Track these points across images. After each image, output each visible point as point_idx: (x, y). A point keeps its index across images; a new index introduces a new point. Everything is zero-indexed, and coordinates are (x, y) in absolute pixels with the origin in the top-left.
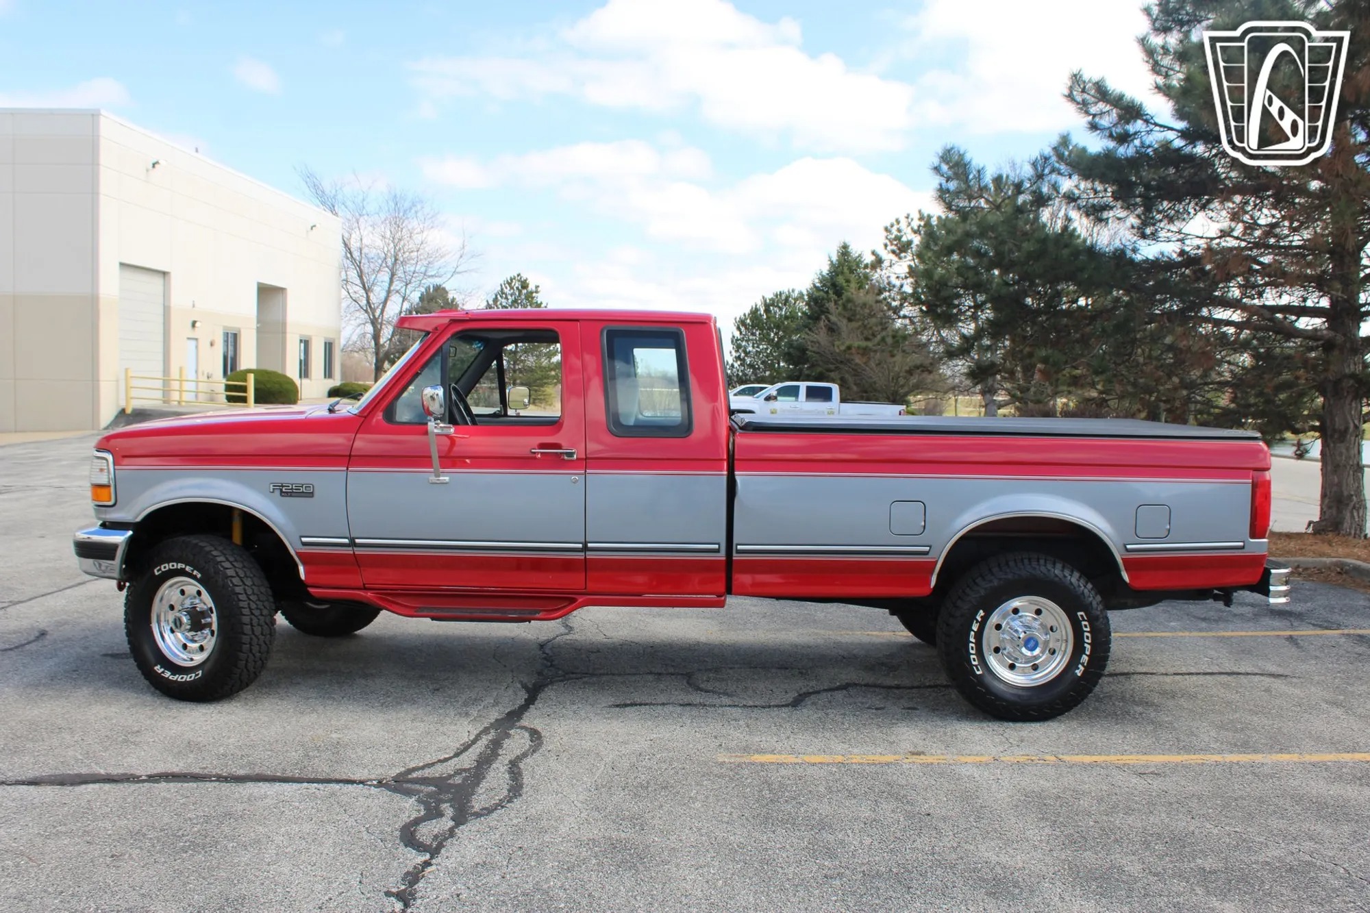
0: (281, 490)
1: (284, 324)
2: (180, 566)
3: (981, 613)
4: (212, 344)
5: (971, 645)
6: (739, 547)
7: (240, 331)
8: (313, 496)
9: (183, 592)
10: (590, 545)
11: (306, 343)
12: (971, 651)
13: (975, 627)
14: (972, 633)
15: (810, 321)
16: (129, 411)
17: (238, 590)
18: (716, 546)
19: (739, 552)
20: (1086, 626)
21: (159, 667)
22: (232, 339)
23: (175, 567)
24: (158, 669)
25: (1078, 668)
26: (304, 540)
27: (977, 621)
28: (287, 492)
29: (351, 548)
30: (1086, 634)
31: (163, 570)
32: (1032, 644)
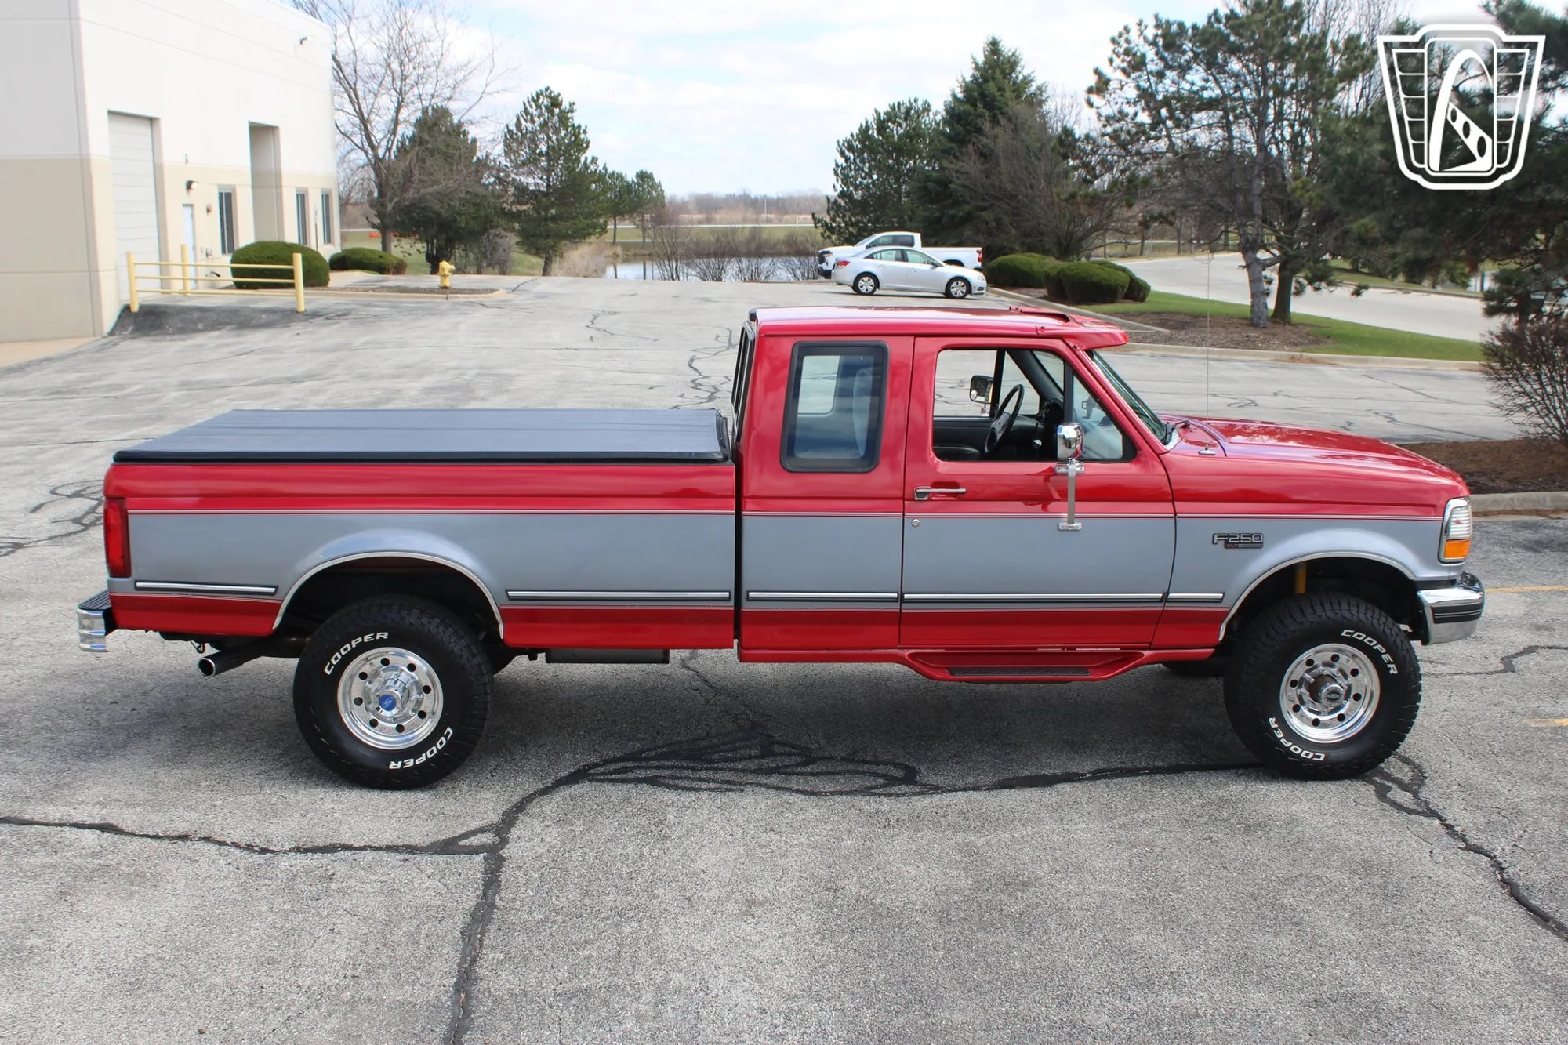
1: (278, 175)
4: (208, 211)
7: (234, 190)
11: (302, 199)
15: (953, 145)
16: (135, 308)
22: (227, 201)
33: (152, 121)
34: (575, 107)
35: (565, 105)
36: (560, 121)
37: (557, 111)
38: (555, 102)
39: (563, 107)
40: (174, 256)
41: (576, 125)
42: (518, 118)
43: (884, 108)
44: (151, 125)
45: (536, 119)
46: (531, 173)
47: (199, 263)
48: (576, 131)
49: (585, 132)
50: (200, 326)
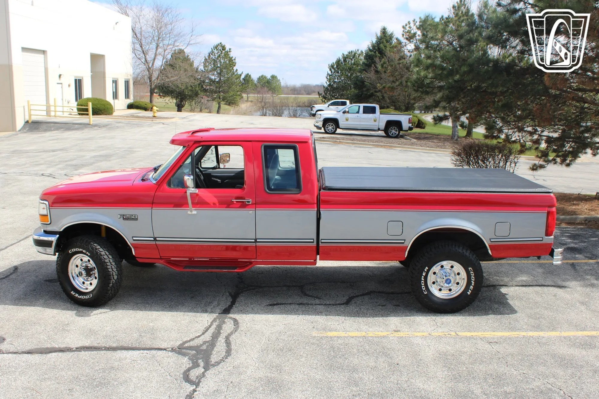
0: (123, 217)
1: (104, 73)
2: (80, 250)
3: (427, 268)
4: (69, 86)
5: (422, 281)
6: (322, 241)
7: (82, 78)
8: (137, 220)
9: (82, 260)
10: (258, 240)
11: (115, 82)
12: (422, 284)
13: (424, 274)
14: (423, 277)
15: (367, 67)
16: (31, 121)
17: (106, 261)
18: (312, 241)
19: (322, 243)
20: (472, 274)
21: (73, 292)
22: (78, 83)
23: (78, 250)
24: (73, 293)
25: (469, 291)
26: (134, 238)
27: (425, 272)
28: (126, 218)
29: (154, 242)
30: (472, 277)
31: (73, 251)
32: (448, 281)
33: (44, 52)
34: (231, 50)
35: (227, 49)
36: (225, 55)
37: (224, 52)
38: (224, 48)
39: (226, 50)
40: (52, 102)
41: (231, 57)
42: (209, 54)
43: (346, 53)
44: (44, 53)
45: (216, 54)
46: (213, 75)
47: (64, 105)
48: (231, 60)
49: (235, 59)
50: (52, 129)
